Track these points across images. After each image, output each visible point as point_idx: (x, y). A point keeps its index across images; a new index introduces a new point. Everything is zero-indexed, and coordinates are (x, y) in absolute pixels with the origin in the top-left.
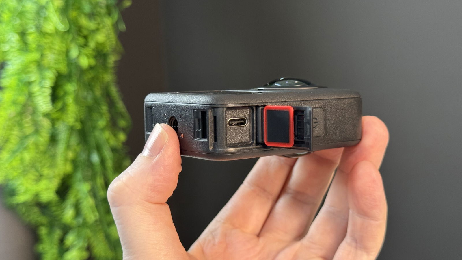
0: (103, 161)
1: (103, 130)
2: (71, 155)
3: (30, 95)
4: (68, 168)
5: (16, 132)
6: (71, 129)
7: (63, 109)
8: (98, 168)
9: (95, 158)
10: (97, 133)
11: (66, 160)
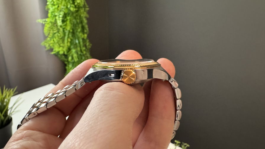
0: (79, 43)
1: (79, 32)
2: (69, 40)
3: (56, 20)
4: (69, 44)
5: (51, 32)
6: (69, 31)
7: (66, 25)
8: (78, 45)
9: (77, 42)
10: (78, 33)
11: (68, 41)
